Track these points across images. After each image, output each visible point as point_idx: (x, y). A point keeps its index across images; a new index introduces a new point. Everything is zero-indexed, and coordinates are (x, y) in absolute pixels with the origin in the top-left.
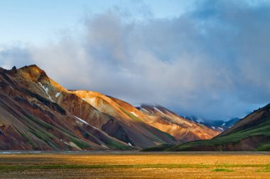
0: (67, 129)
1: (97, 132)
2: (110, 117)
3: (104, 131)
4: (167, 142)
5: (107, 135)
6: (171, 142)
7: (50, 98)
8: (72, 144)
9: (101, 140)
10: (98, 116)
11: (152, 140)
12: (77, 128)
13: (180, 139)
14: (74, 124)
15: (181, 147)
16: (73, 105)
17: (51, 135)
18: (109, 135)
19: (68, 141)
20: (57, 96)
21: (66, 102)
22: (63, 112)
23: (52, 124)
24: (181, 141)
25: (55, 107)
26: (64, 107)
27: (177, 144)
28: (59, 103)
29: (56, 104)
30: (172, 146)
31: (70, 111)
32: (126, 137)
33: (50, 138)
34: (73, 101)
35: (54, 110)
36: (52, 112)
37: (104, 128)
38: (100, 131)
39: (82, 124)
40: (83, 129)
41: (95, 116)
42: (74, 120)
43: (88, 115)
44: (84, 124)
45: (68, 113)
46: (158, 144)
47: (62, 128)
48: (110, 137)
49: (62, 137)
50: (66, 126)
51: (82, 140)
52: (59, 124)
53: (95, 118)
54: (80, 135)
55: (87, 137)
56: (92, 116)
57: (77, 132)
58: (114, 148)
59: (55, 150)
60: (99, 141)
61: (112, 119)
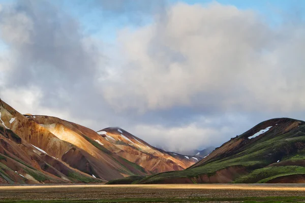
0: (22, 159)
1: (57, 163)
2: (72, 145)
3: (65, 161)
4: (135, 173)
5: (68, 166)
6: (141, 174)
7: (3, 124)
8: (29, 177)
9: (61, 171)
10: (58, 145)
11: (118, 171)
12: (35, 158)
13: (151, 170)
14: (30, 153)
15: (151, 180)
16: (30, 133)
17: (5, 167)
18: (70, 166)
19: (24, 172)
20: (11, 122)
21: (22, 128)
22: (18, 140)
23: (5, 154)
24: (151, 172)
25: (9, 135)
26: (19, 134)
27: (147, 175)
28: (13, 130)
29: (10, 131)
30: (141, 178)
31: (26, 139)
32: (91, 169)
33: (4, 169)
34: (30, 128)
35: (8, 138)
36: (5, 140)
37: (65, 158)
38: (60, 161)
39: (39, 154)
40: (41, 160)
41: (55, 144)
42: (31, 149)
43: (47, 142)
44: (43, 154)
45: (24, 141)
46: (125, 176)
47: (18, 159)
48: (71, 168)
49: (17, 168)
50: (22, 156)
51: (40, 172)
52: (13, 153)
53: (55, 147)
54: (38, 166)
55: (45, 168)
56: (51, 144)
57: (35, 164)
58: (76, 180)
59: (8, 184)
60: (59, 173)
61: (74, 148)
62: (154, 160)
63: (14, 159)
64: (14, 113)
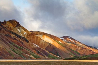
0: (29, 49)
1: (43, 51)
2: (50, 43)
3: (46, 50)
4: (76, 55)
5: (48, 52)
7: (21, 35)
8: (32, 56)
9: (45, 54)
10: (44, 43)
11: (69, 54)
12: (34, 49)
13: (82, 54)
14: (32, 47)
15: (83, 58)
16: (32, 38)
17: (22, 52)
18: (49, 52)
19: (30, 55)
20: (24, 34)
21: (29, 37)
22: (27, 41)
23: (22, 47)
24: (82, 55)
25: (24, 39)
26: (28, 39)
27: (81, 56)
28: (25, 37)
29: (24, 38)
30: (78, 57)
31: (30, 41)
32: (57, 53)
33: (21, 53)
34: (32, 36)
35: (23, 40)
36: (22, 41)
37: (46, 49)
38: (45, 50)
39: (36, 47)
40: (37, 50)
41: (42, 43)
42: (33, 45)
43: (39, 42)
44: (37, 47)
45: (30, 42)
46: (72, 56)
47: (27, 49)
48: (49, 53)
49: (27, 53)
50: (29, 48)
51: (36, 54)
52: (26, 47)
53: (42, 44)
54: (35, 52)
55: (38, 53)
56: (41, 43)
57: (34, 51)
58: (51, 58)
59: (24, 59)
60: (44, 55)
61: (50, 44)
62: (84, 50)
63: (26, 49)
64: (26, 30)
